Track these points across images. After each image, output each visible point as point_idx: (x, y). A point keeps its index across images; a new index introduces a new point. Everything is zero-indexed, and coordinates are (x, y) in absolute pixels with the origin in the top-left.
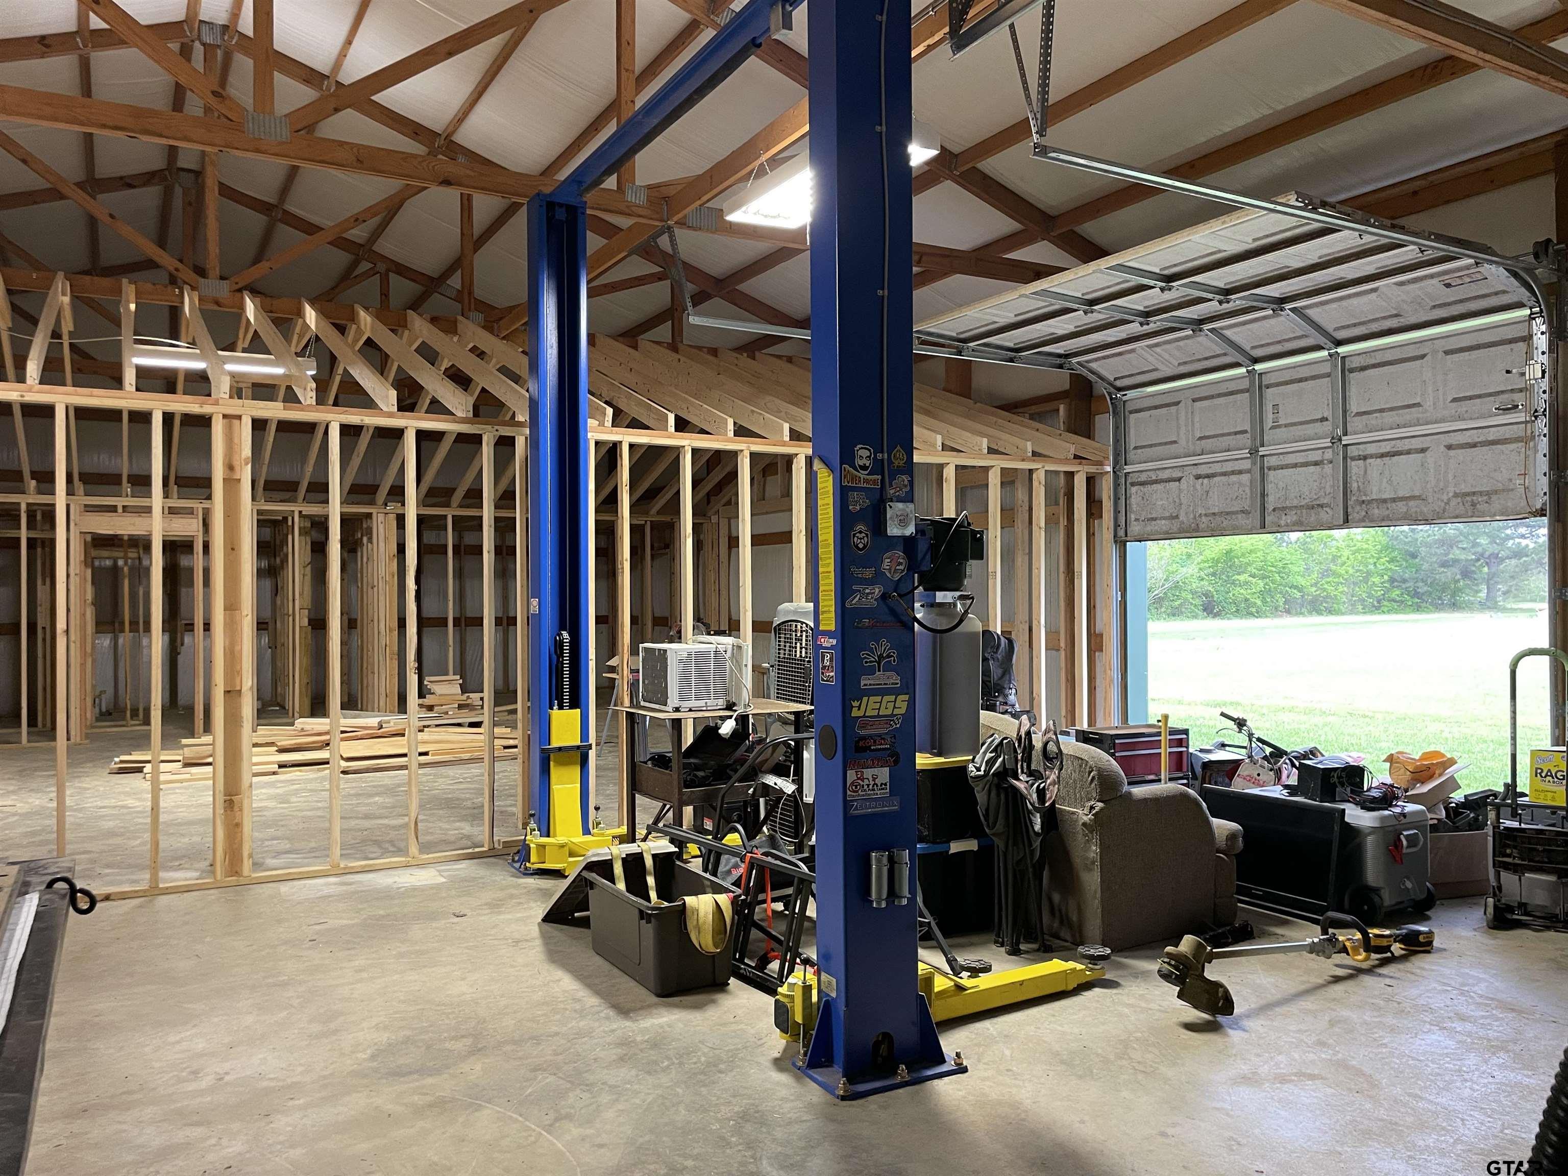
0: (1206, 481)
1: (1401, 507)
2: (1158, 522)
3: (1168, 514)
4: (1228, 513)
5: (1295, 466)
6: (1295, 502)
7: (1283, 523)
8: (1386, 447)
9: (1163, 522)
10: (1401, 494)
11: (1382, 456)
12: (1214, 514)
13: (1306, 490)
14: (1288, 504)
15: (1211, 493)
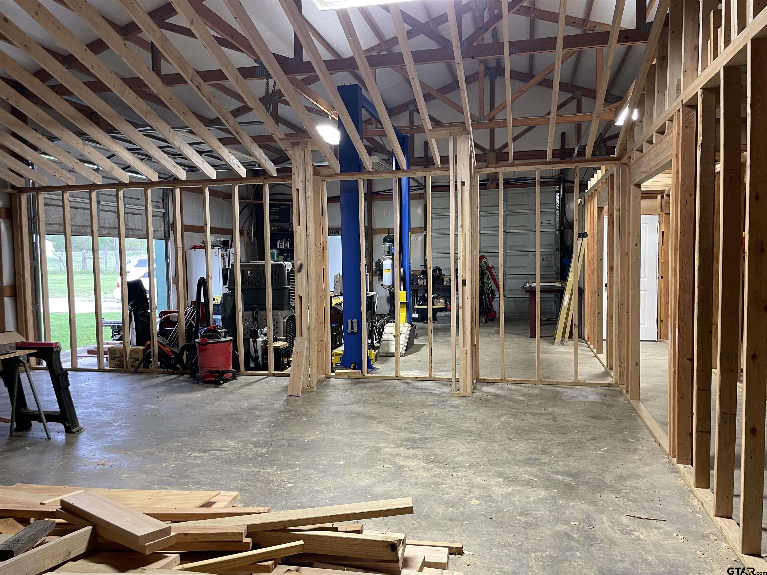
0: (75, 210)
1: (136, 232)
2: (53, 226)
3: (57, 223)
4: (84, 226)
5: (107, 211)
6: (108, 226)
7: (103, 233)
8: (132, 211)
9: (56, 226)
10: (137, 228)
11: (132, 214)
12: (78, 226)
13: (111, 221)
14: (105, 226)
15: (76, 216)
